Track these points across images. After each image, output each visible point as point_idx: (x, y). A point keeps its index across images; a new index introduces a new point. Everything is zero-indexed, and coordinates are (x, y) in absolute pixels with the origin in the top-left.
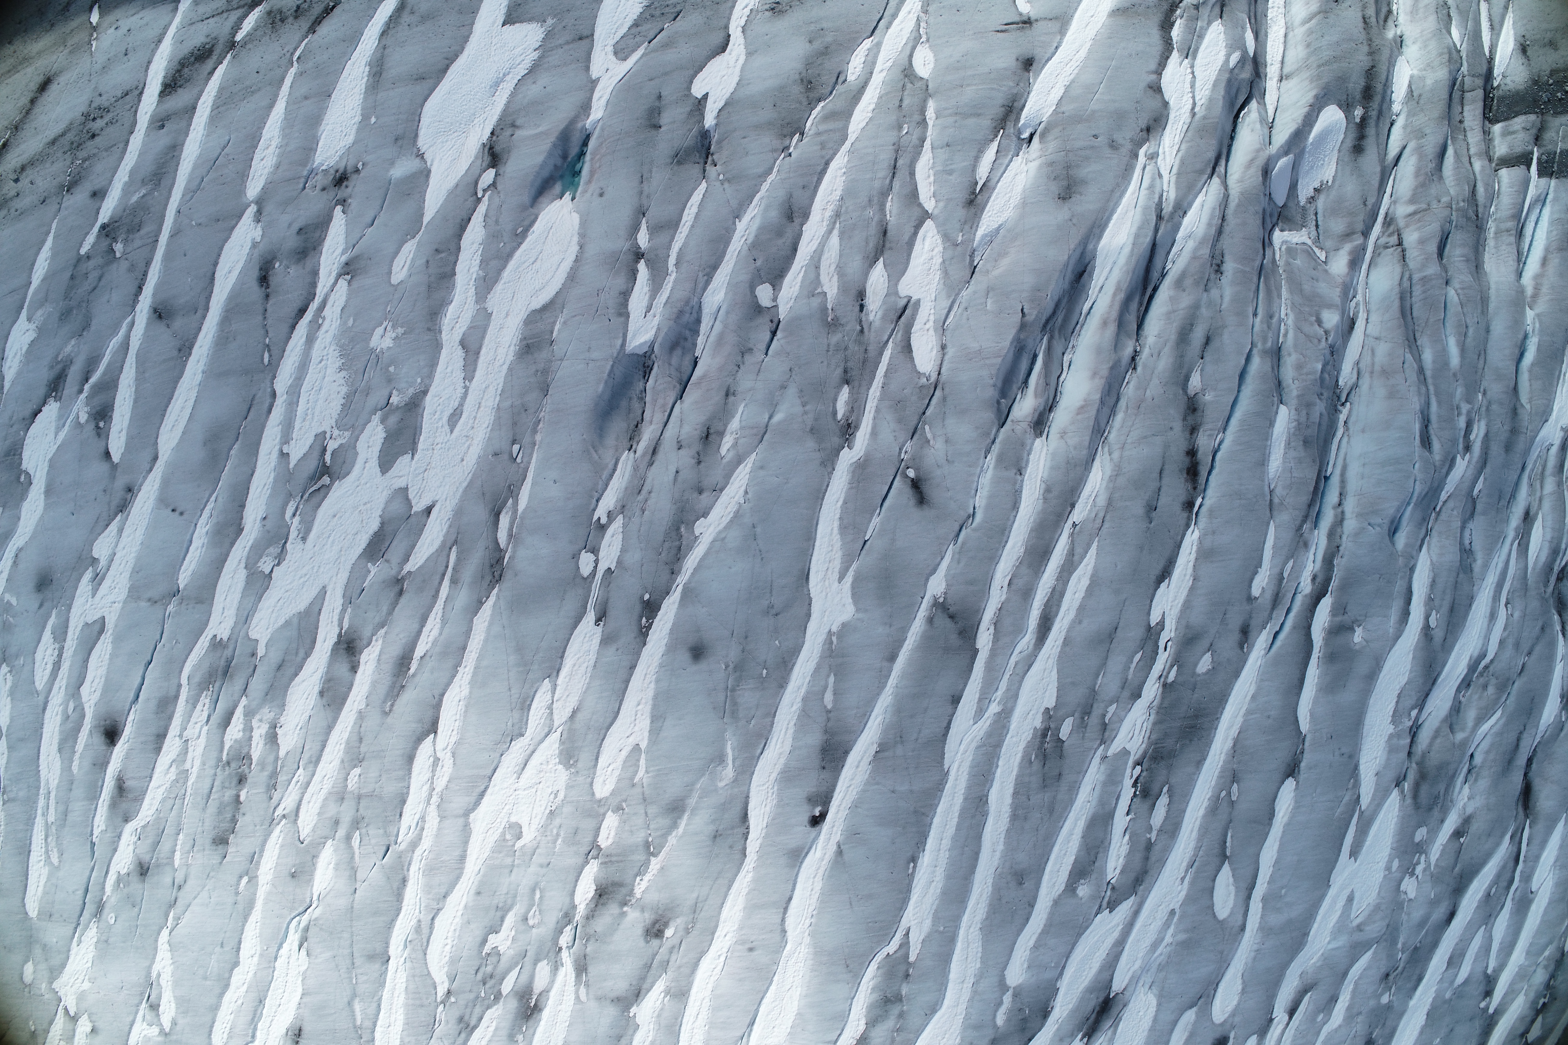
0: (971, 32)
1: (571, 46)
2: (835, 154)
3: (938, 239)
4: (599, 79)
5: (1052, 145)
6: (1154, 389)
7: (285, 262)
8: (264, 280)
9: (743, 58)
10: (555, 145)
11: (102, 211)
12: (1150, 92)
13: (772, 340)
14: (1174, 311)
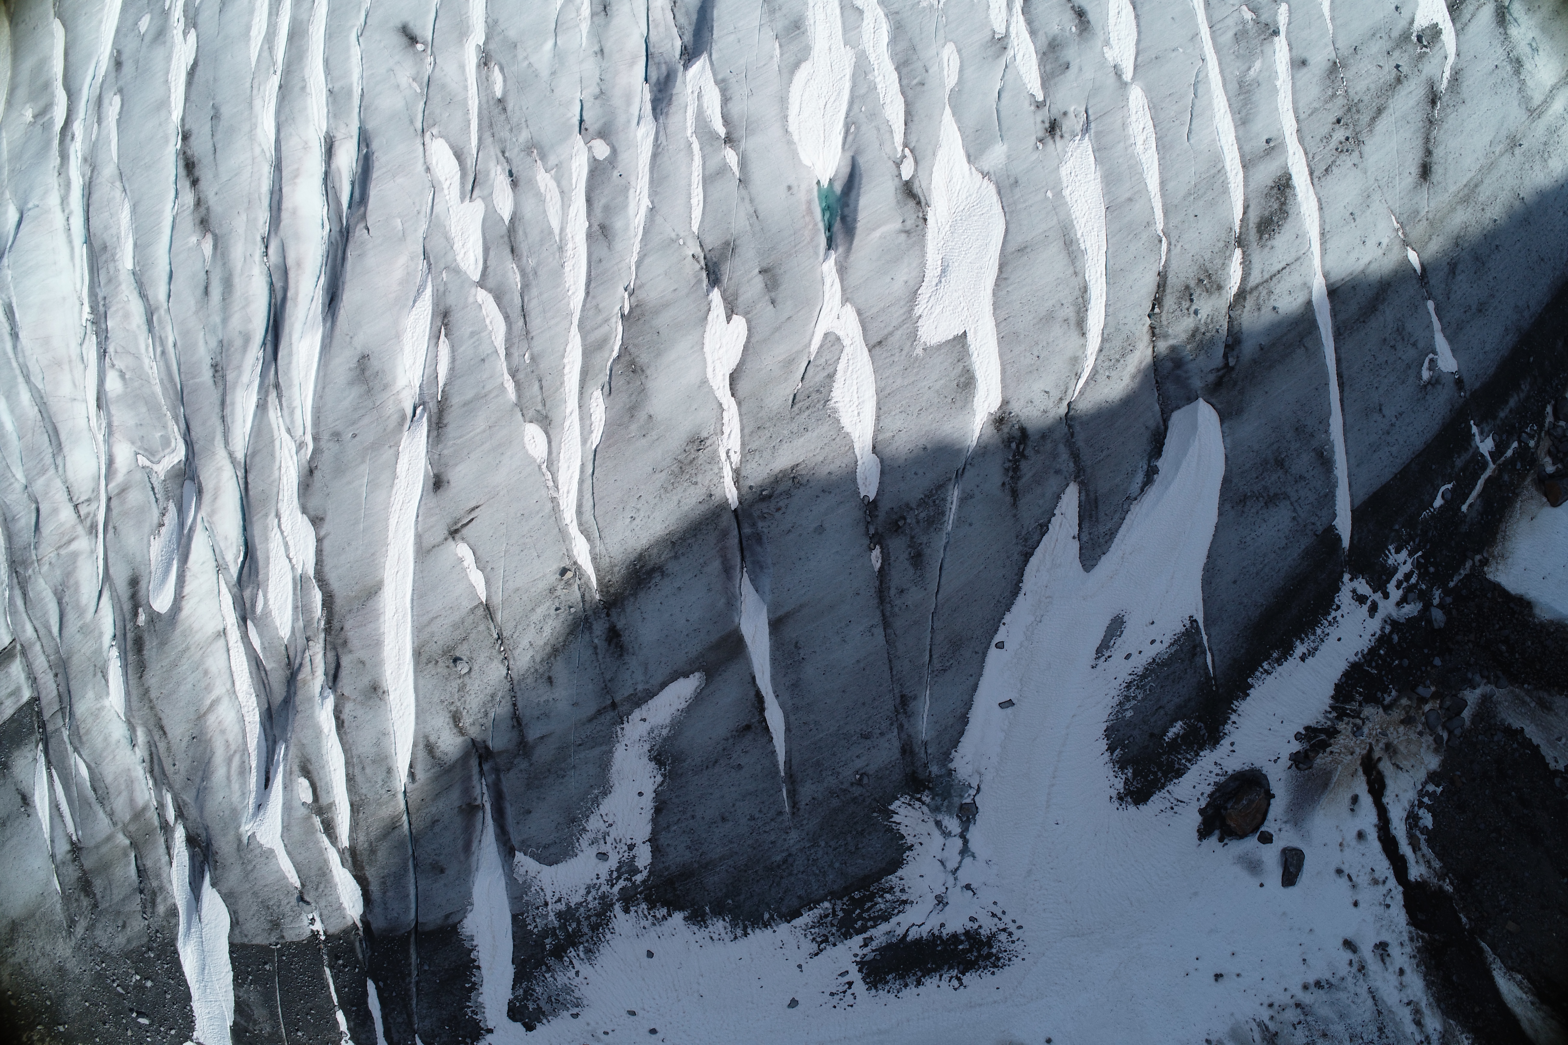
0: (501, 494)
1: (886, 332)
2: (584, 306)
3: (463, 266)
4: (843, 305)
5: (390, 409)
6: (239, 224)
7: (1067, 33)
8: (1081, 14)
9: (710, 375)
10: (855, 220)
11: (1286, 48)
12: (320, 514)
13: (581, 116)
14: (243, 308)
